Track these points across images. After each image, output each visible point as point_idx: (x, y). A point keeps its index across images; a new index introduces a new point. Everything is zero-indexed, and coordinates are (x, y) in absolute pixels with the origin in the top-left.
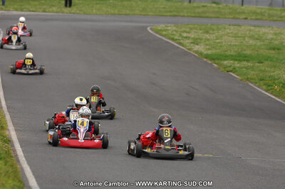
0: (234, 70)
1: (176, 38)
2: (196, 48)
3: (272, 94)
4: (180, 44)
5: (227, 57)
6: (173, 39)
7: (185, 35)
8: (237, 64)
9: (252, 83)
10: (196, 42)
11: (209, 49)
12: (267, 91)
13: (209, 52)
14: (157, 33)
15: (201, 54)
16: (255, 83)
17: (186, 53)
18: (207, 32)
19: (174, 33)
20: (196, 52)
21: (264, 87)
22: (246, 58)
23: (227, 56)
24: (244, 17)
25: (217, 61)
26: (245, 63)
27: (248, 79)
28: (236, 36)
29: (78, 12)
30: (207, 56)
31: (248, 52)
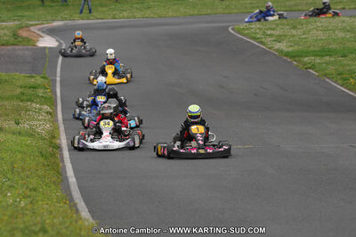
0: (313, 67)
1: (258, 36)
2: (278, 46)
3: (345, 88)
4: (261, 43)
5: (307, 54)
6: (254, 39)
7: (269, 32)
8: (318, 60)
9: (329, 78)
10: (279, 39)
11: (291, 46)
12: (342, 86)
13: (291, 49)
14: (238, 32)
15: (282, 51)
16: (331, 79)
17: (265, 52)
18: (295, 28)
19: (258, 31)
20: (277, 50)
21: (340, 82)
22: (330, 53)
23: (308, 52)
24: (341, 6)
25: (297, 59)
26: (327, 58)
27: (325, 75)
28: (326, 30)
29: (152, 15)
30: (287, 54)
31: (333, 46)
